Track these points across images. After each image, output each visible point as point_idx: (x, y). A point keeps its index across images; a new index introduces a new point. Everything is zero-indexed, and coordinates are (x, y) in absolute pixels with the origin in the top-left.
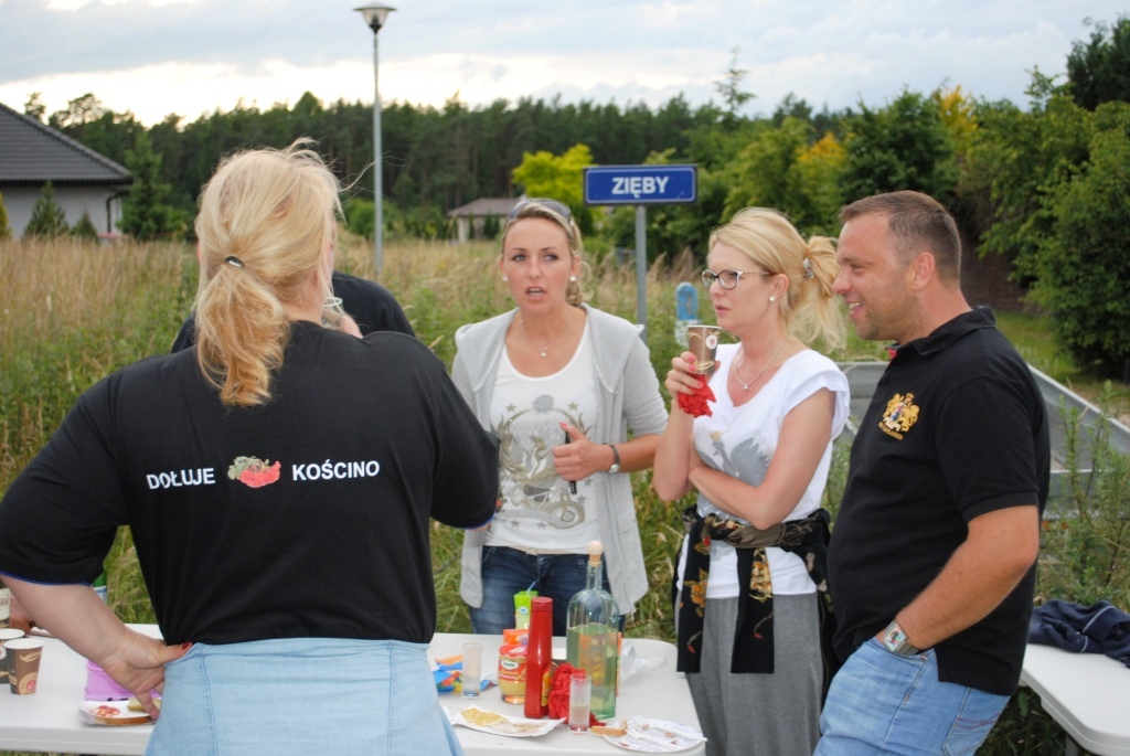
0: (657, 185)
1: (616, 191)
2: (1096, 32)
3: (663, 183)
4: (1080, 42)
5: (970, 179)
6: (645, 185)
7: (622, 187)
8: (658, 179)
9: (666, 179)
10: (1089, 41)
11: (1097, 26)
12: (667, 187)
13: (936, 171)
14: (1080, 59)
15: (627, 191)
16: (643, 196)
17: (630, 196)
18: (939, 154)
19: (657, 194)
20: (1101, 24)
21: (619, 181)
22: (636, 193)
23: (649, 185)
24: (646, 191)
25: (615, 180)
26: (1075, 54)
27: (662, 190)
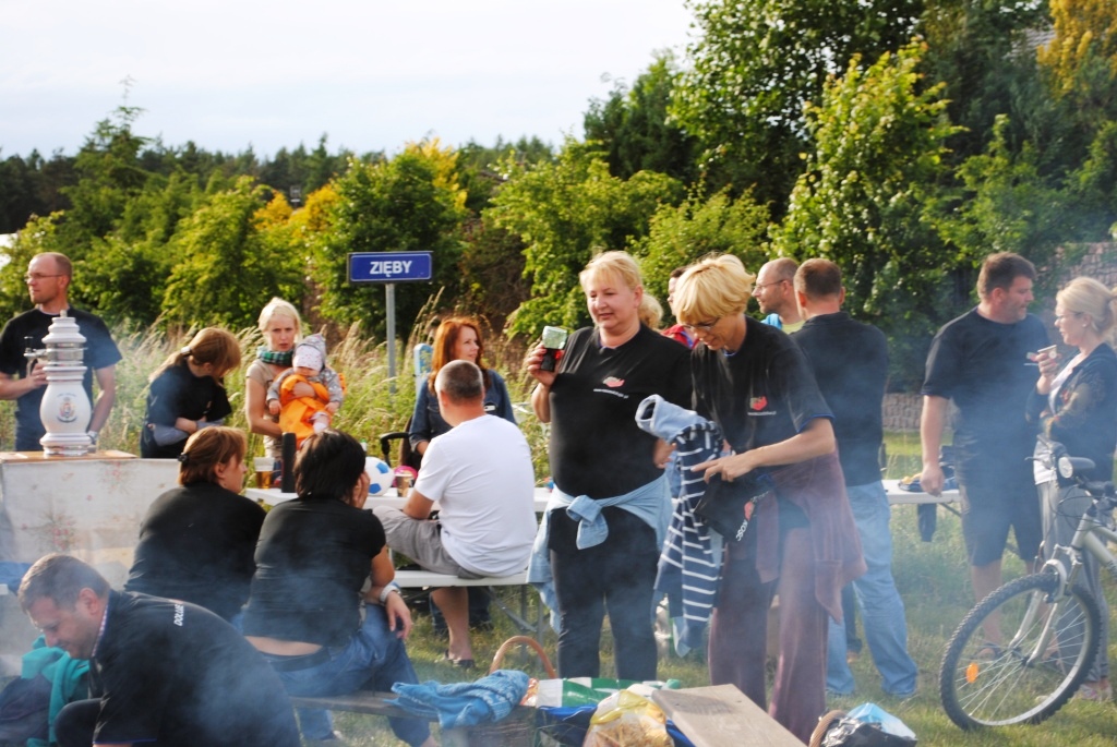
0: (403, 267)
1: (373, 272)
2: (614, 90)
3: (407, 265)
4: (597, 99)
5: (479, 252)
6: (395, 267)
7: (377, 269)
8: (404, 262)
9: (410, 262)
10: (609, 99)
11: (616, 84)
12: (411, 268)
13: (441, 242)
14: (598, 119)
15: (381, 272)
16: (393, 276)
17: (383, 276)
18: (442, 221)
19: (403, 274)
20: (620, 81)
21: (376, 264)
22: (388, 273)
23: (397, 267)
24: (395, 272)
25: (372, 263)
26: (592, 113)
27: (407, 271)
